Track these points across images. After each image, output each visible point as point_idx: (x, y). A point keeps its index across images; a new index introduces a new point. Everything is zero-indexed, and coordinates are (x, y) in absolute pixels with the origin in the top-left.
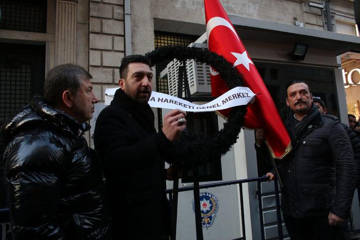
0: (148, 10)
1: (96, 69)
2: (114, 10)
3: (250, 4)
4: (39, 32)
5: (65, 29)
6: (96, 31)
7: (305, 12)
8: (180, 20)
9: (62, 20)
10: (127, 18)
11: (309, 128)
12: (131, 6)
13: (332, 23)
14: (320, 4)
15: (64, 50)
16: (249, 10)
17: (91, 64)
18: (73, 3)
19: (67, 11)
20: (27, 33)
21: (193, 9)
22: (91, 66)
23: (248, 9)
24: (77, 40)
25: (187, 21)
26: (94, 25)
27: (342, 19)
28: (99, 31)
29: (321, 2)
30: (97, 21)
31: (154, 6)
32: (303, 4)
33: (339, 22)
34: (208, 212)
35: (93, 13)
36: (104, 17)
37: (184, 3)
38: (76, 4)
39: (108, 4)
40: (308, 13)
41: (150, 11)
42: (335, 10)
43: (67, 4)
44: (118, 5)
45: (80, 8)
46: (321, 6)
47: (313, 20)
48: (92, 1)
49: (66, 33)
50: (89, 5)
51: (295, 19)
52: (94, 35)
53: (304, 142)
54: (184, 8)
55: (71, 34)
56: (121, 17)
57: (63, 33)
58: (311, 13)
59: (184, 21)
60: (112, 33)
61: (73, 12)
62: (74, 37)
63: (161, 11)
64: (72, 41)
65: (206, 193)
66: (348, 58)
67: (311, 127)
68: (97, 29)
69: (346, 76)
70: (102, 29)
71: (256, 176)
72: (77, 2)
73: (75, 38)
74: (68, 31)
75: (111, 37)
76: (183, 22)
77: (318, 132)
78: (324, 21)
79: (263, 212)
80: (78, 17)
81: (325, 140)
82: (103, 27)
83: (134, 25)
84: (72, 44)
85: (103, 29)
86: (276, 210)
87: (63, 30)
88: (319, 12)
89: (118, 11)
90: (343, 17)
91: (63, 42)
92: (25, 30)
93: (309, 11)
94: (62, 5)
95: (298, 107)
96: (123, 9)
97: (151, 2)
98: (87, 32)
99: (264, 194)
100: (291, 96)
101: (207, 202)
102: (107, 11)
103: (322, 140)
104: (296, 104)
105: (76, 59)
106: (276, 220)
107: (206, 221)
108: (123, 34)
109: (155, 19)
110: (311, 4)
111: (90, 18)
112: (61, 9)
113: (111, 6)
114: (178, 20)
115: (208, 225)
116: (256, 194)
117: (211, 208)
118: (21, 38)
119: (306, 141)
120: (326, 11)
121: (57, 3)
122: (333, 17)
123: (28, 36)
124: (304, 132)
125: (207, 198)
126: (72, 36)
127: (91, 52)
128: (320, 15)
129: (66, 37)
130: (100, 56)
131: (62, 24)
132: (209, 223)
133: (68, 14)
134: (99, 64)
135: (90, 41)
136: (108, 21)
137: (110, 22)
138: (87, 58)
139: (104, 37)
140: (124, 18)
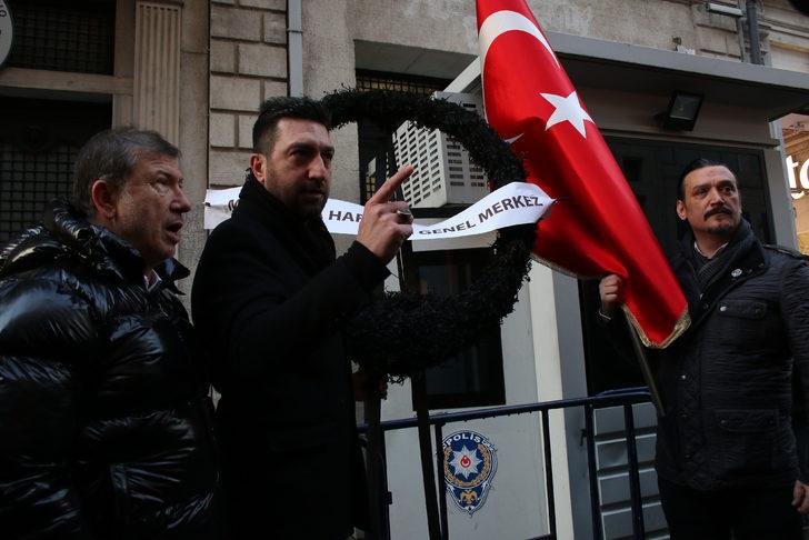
0: (342, 22)
1: (224, 154)
2: (265, 24)
3: (573, 9)
4: (97, 73)
5: (154, 65)
6: (225, 70)
7: (699, 25)
8: (413, 45)
9: (148, 45)
10: (295, 41)
11: (734, 275)
12: (302, 14)
13: (762, 49)
14: (734, 6)
15: (153, 112)
16: (571, 20)
17: (213, 143)
18: (172, 7)
19: (159, 28)
20: (71, 76)
21: (444, 18)
22: (213, 147)
23: (567, 18)
24: (181, 90)
25: (430, 47)
26: (221, 56)
27: (786, 40)
28: (231, 69)
29: (736, 3)
30: (228, 47)
31: (355, 13)
32: (695, 7)
33: (777, 47)
34: (472, 476)
35: (217, 30)
36: (244, 38)
37: (423, 6)
38: (179, 8)
39: (251, 8)
40: (707, 26)
41: (347, 24)
42: (769, 21)
43: (159, 11)
44: (274, 12)
45: (189, 18)
46: (738, 12)
47: (718, 43)
48: (216, 4)
49: (158, 75)
50: (209, 12)
51: (677, 41)
52: (219, 78)
53: (723, 309)
54: (422, 16)
55: (168, 78)
56: (280, 39)
57: (151, 74)
58: (715, 28)
59: (423, 46)
60: (261, 74)
61: (173, 26)
62: (175, 83)
63: (371, 24)
64: (171, 90)
65: (468, 434)
66: (800, 130)
67: (737, 273)
68: (227, 66)
69: (797, 171)
70: (237, 66)
71: (583, 393)
72: (182, 5)
73: (178, 85)
74: (161, 69)
75: (258, 82)
76: (420, 48)
77: (757, 285)
78: (743, 45)
79: (600, 479)
80: (184, 38)
81: (774, 306)
82: (241, 60)
83: (311, 56)
84: (171, 99)
85: (241, 65)
86: (627, 474)
87: (151, 68)
88: (730, 24)
89: (274, 24)
90: (787, 36)
91: (150, 95)
92: (66, 70)
93: (707, 23)
94: (149, 12)
95: (713, 223)
96: (284, 20)
97: (348, 4)
98: (204, 72)
99: (602, 437)
100: (695, 194)
101: (472, 455)
102: (249, 26)
103: (765, 305)
104: (707, 215)
105: (181, 133)
106: (627, 496)
107: (469, 497)
108: (285, 76)
109: (357, 42)
110: (714, 6)
111: (212, 42)
112: (145, 22)
113: (260, 13)
114: (408, 44)
115: (473, 507)
116: (583, 436)
117: (480, 467)
118: (58, 87)
119: (728, 306)
120: (748, 23)
121: (138, 7)
122: (763, 36)
123: (72, 82)
124: (722, 285)
125: (472, 445)
126: (171, 81)
127: (212, 115)
128: (735, 33)
129: (157, 82)
130: (233, 125)
131: (148, 55)
132: (474, 503)
133: (163, 32)
134: (232, 144)
135: (211, 91)
136: (251, 47)
137: (257, 49)
138: (205, 130)
139: (242, 83)
140: (288, 40)
